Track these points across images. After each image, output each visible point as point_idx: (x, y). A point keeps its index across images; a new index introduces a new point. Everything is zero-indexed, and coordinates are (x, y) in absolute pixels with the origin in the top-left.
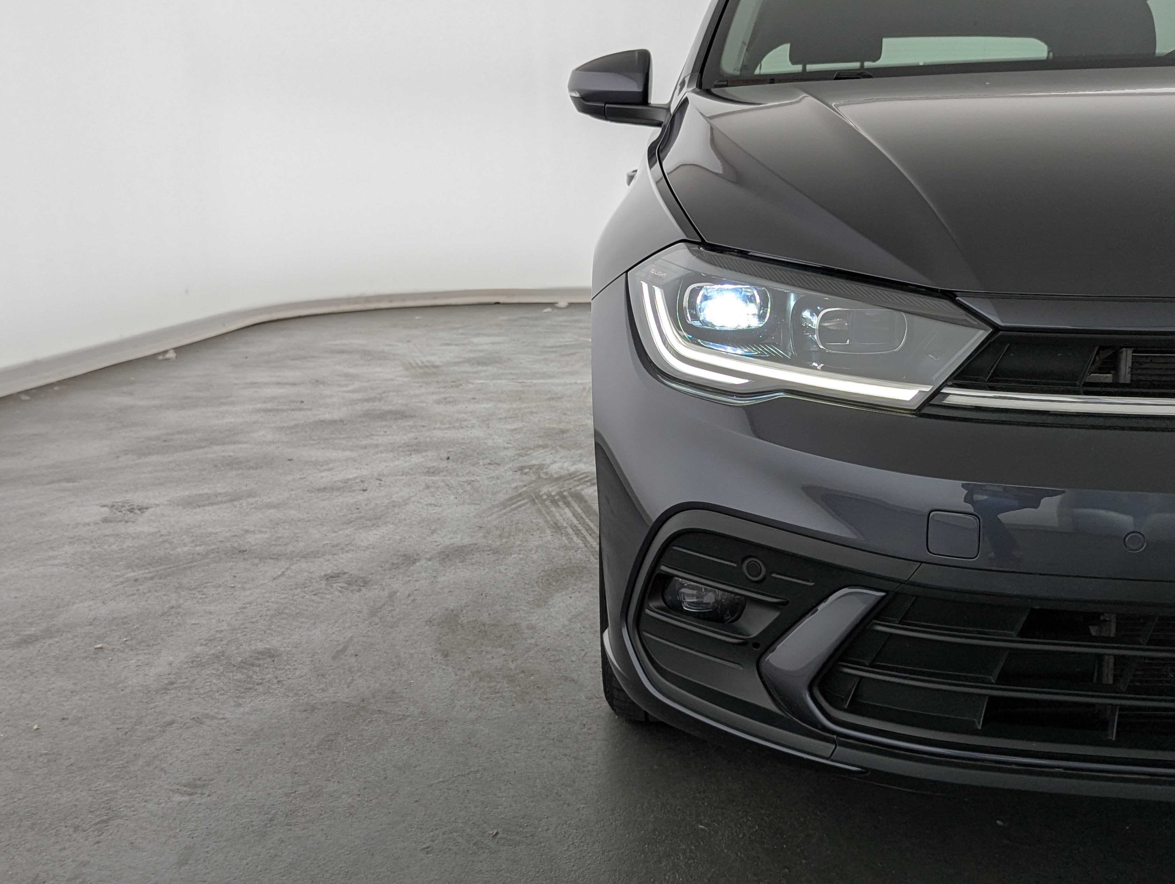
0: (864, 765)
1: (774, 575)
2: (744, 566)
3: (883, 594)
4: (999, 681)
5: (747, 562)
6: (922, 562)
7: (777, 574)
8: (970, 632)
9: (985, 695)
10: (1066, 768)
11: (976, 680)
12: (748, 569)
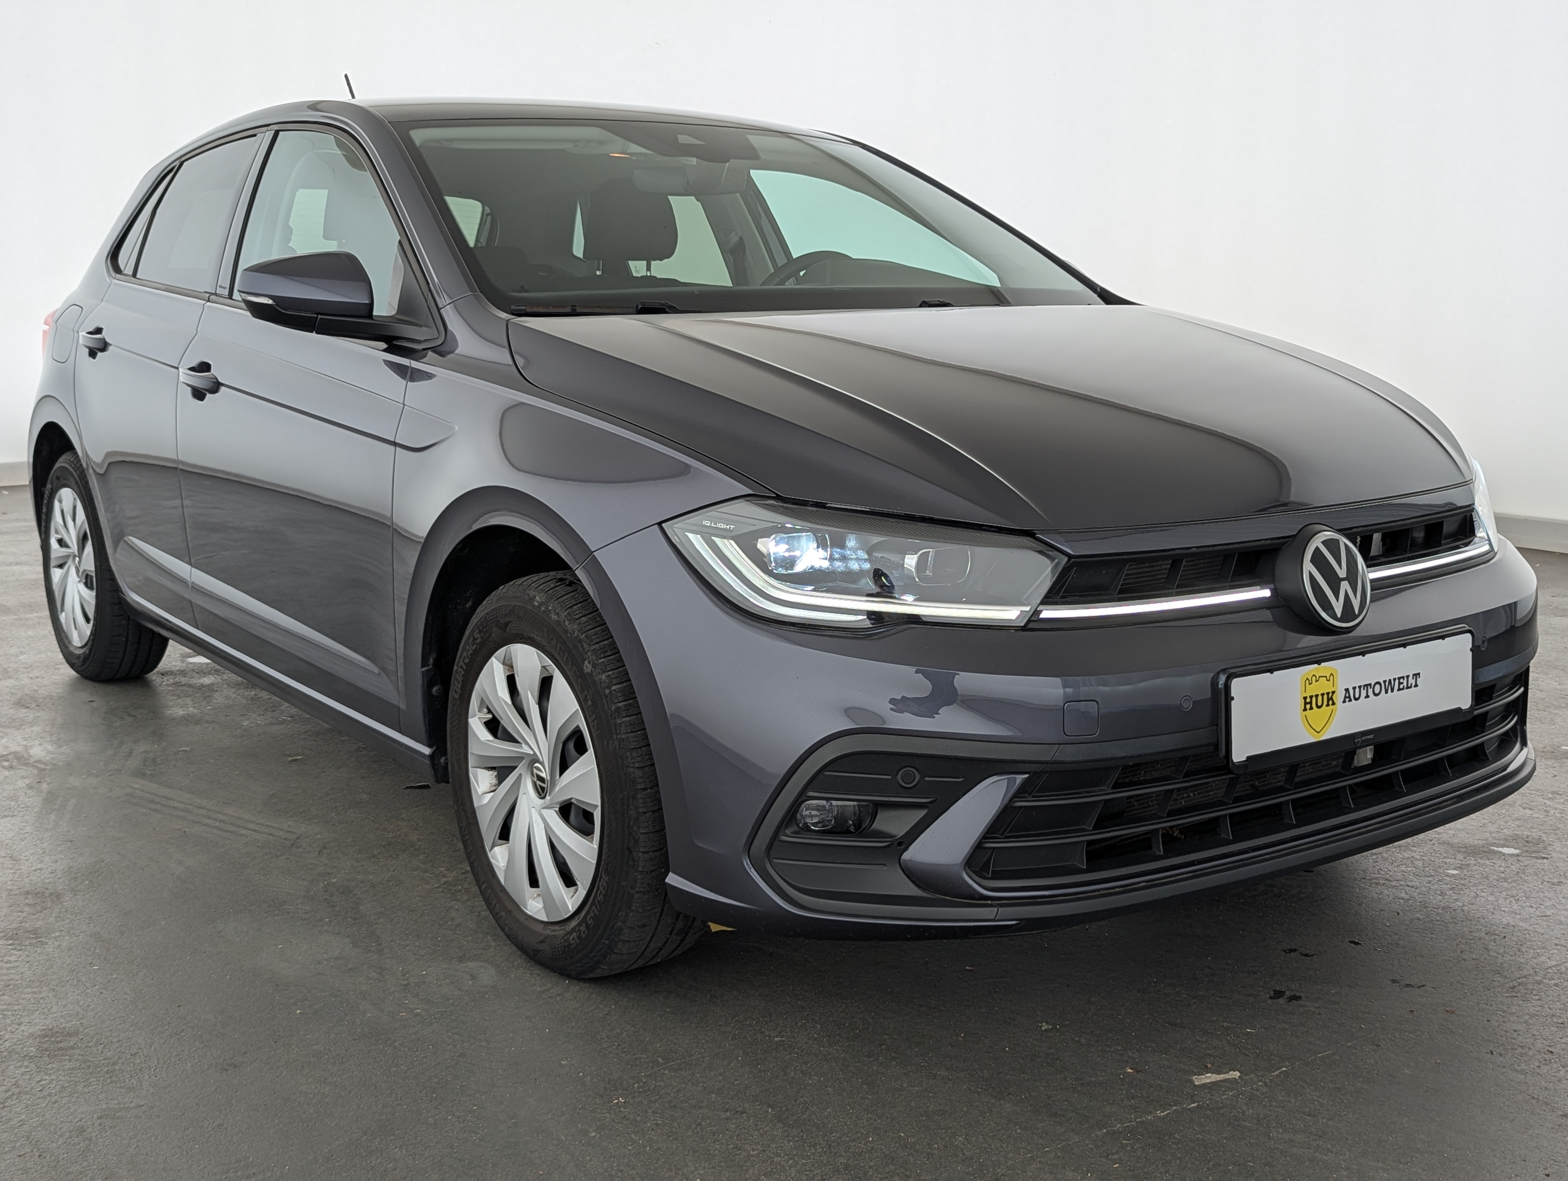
0: (1019, 918)
1: (927, 779)
2: (899, 777)
3: (1026, 776)
4: (1095, 828)
5: (901, 772)
6: (1060, 744)
7: (930, 777)
8: (1080, 793)
9: (1084, 841)
10: (1147, 882)
11: (1076, 831)
12: (902, 779)
